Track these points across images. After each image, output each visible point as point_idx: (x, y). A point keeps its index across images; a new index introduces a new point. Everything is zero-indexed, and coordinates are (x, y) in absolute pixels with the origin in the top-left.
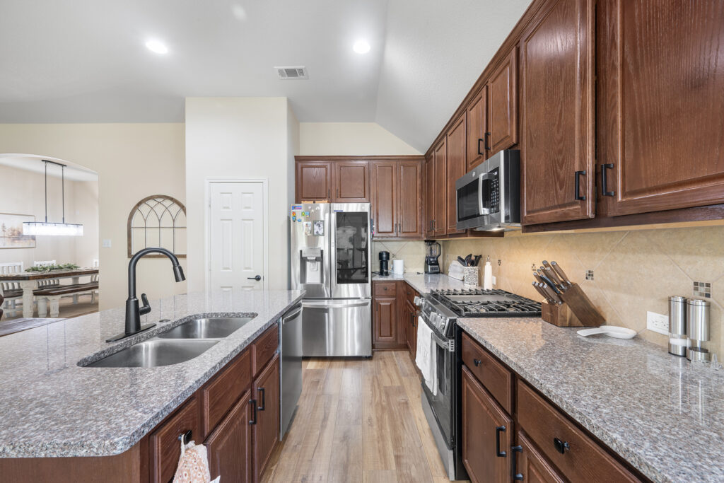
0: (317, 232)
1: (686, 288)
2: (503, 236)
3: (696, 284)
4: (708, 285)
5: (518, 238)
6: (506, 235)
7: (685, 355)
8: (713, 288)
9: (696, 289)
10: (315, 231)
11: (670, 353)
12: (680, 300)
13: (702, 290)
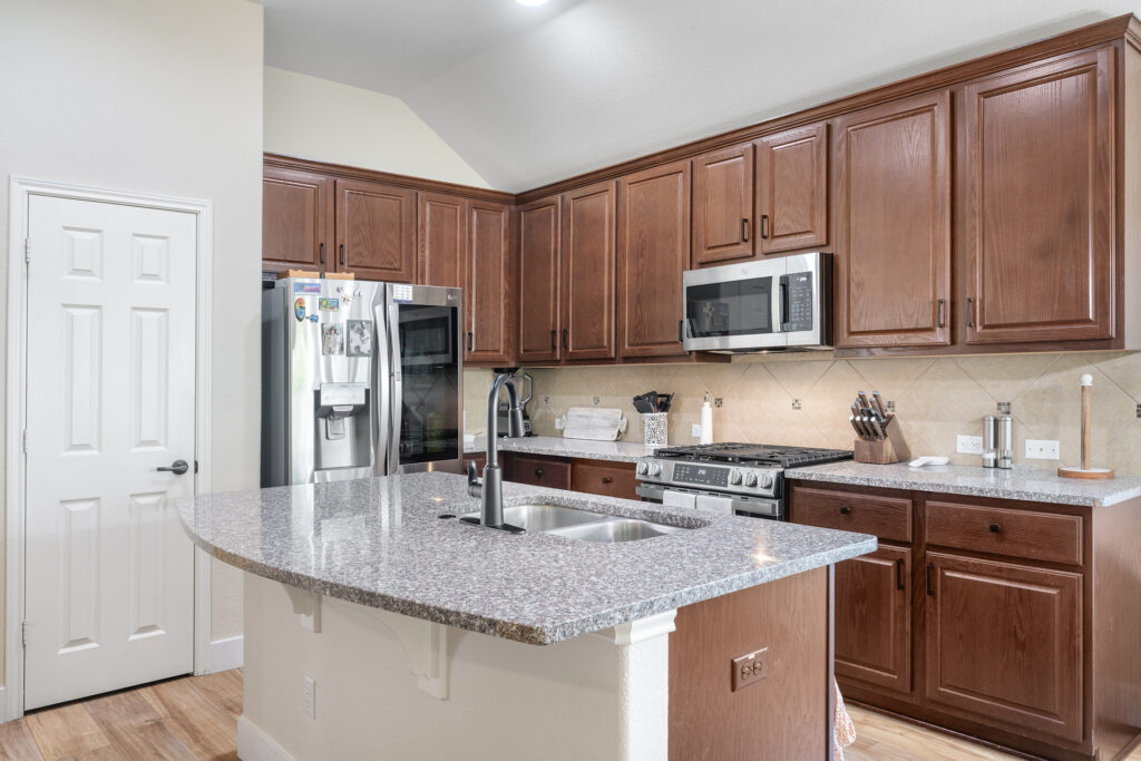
0: (358, 348)
1: (990, 411)
2: (730, 361)
3: (999, 404)
4: (1009, 404)
5: (764, 365)
6: (735, 359)
7: (996, 465)
8: (1012, 406)
9: (999, 409)
10: (353, 345)
11: (984, 467)
12: (992, 419)
13: (1004, 409)
